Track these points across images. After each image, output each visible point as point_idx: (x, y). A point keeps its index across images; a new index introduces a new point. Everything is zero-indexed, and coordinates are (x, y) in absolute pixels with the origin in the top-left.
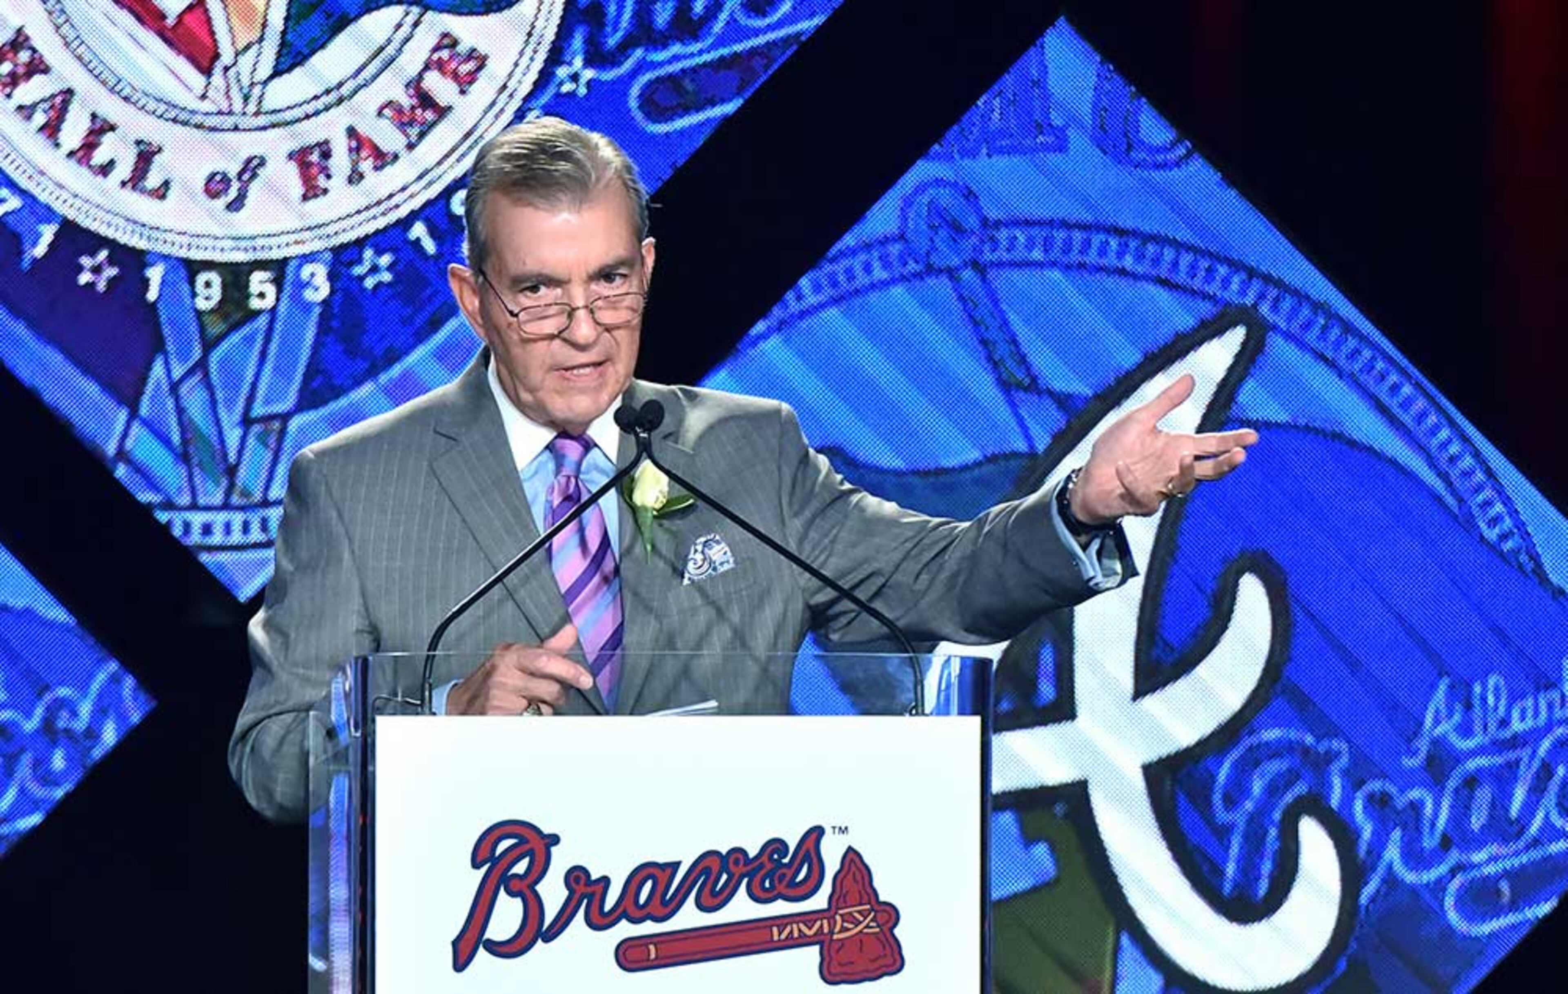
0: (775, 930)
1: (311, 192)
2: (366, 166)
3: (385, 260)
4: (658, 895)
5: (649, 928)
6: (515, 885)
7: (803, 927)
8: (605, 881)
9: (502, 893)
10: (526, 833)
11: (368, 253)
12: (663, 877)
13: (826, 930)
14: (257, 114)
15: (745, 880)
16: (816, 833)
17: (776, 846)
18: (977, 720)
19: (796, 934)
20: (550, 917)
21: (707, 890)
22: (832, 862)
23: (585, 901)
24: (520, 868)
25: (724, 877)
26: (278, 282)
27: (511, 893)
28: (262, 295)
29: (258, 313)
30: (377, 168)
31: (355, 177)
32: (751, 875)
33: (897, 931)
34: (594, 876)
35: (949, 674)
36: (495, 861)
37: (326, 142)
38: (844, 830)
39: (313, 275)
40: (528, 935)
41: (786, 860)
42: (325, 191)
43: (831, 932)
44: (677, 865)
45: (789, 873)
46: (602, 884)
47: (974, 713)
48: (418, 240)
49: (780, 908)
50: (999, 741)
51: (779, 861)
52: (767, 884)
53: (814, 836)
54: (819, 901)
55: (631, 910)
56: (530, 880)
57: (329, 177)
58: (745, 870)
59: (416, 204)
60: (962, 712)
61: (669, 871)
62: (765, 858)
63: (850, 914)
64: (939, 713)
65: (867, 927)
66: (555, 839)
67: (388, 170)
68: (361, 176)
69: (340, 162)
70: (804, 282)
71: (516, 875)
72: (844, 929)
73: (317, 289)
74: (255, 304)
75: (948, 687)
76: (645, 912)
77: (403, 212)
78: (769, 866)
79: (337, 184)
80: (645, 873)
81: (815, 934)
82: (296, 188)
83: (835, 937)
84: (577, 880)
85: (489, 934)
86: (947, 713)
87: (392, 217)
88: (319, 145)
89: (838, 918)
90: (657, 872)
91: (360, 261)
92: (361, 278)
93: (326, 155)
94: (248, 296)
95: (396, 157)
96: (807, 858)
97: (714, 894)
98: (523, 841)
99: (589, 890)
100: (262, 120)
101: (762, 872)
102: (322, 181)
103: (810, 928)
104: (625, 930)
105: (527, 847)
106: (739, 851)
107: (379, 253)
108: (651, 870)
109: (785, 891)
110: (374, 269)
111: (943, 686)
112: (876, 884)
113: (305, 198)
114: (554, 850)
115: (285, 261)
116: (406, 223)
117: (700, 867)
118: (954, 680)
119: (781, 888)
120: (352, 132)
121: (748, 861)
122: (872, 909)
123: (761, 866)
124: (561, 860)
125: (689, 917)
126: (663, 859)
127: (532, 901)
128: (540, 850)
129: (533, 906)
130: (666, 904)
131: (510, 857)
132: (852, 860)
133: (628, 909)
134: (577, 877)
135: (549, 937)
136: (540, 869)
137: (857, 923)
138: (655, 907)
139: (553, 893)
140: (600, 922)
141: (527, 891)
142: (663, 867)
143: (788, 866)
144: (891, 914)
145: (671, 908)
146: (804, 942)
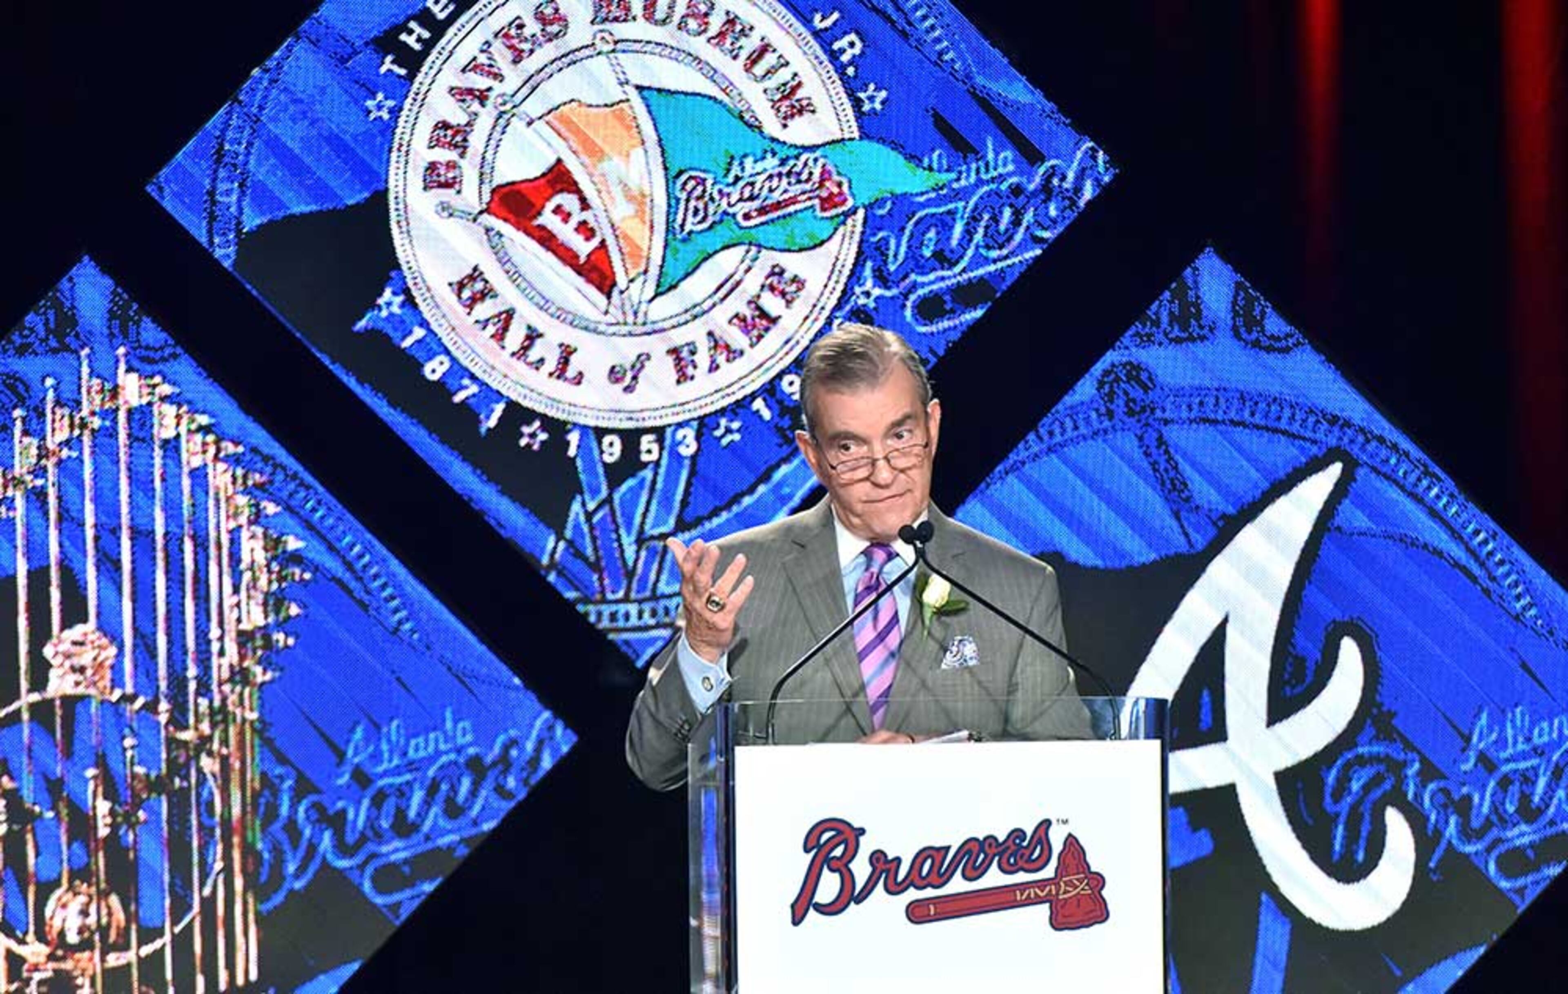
0: (1018, 893)
1: (683, 377)
2: (721, 359)
3: (736, 425)
4: (935, 869)
5: (930, 892)
6: (833, 864)
7: (1037, 891)
8: (898, 860)
9: (826, 871)
10: (841, 826)
11: (723, 421)
12: (938, 856)
13: (1054, 892)
15: (997, 859)
16: (1046, 824)
17: (1018, 834)
18: (1156, 744)
19: (1032, 895)
20: (859, 885)
21: (969, 866)
22: (1057, 846)
23: (884, 875)
24: (838, 852)
25: (982, 856)
26: (660, 441)
27: (832, 870)
28: (649, 451)
29: (647, 464)
30: (729, 361)
31: (714, 367)
32: (1000, 854)
33: (1105, 893)
34: (890, 857)
35: (1138, 710)
36: (820, 847)
37: (693, 343)
38: (1065, 822)
39: (685, 437)
40: (845, 898)
41: (1025, 844)
42: (692, 378)
43: (1057, 894)
44: (947, 849)
45: (1027, 853)
46: (896, 862)
47: (1156, 737)
48: (758, 411)
49: (1022, 877)
50: (1173, 757)
51: (1020, 844)
52: (1012, 861)
53: (1044, 826)
54: (1049, 872)
55: (917, 881)
56: (845, 860)
57: (695, 367)
58: (996, 851)
59: (757, 385)
60: (1147, 737)
61: (942, 852)
62: (1010, 842)
63: (1070, 881)
64: (1131, 738)
65: (1083, 889)
66: (862, 831)
67: (737, 361)
68: (717, 367)
69: (703, 358)
70: (1031, 437)
71: (835, 857)
72: (1065, 892)
73: (688, 447)
74: (645, 457)
75: (1137, 718)
76: (926, 882)
77: (748, 390)
78: (1013, 848)
79: (701, 372)
80: (925, 854)
81: (1046, 895)
82: (672, 375)
83: (1062, 897)
84: (878, 860)
85: (817, 899)
86: (1136, 738)
87: (739, 395)
88: (687, 344)
89: (1062, 883)
90: (934, 853)
91: (718, 426)
92: (719, 438)
93: (693, 352)
94: (639, 452)
95: (742, 352)
96: (1039, 842)
97: (975, 868)
98: (839, 833)
99: (887, 866)
100: (647, 328)
101: (1008, 852)
102: (690, 371)
103: (1042, 891)
104: (912, 894)
105: (842, 837)
106: (991, 838)
107: (731, 420)
108: (930, 852)
109: (1026, 866)
110: (728, 431)
111: (1134, 719)
112: (1088, 858)
113: (679, 381)
114: (862, 839)
115: (665, 427)
116: (749, 399)
117: (964, 849)
118: (1142, 716)
119: (1021, 863)
120: (711, 335)
121: (998, 844)
122: (1086, 877)
123: (1008, 848)
124: (867, 846)
125: (957, 885)
126: (938, 844)
127: (847, 875)
128: (852, 839)
129: (847, 878)
130: (941, 876)
131: (831, 845)
132: (1072, 843)
133: (915, 880)
134: (878, 857)
135: (859, 900)
136: (852, 852)
137: (1076, 887)
138: (934, 878)
139: (861, 869)
140: (894, 889)
141: (843, 868)
142: (938, 849)
143: (1026, 848)
144: (1099, 881)
145: (944, 879)
146: (1039, 901)
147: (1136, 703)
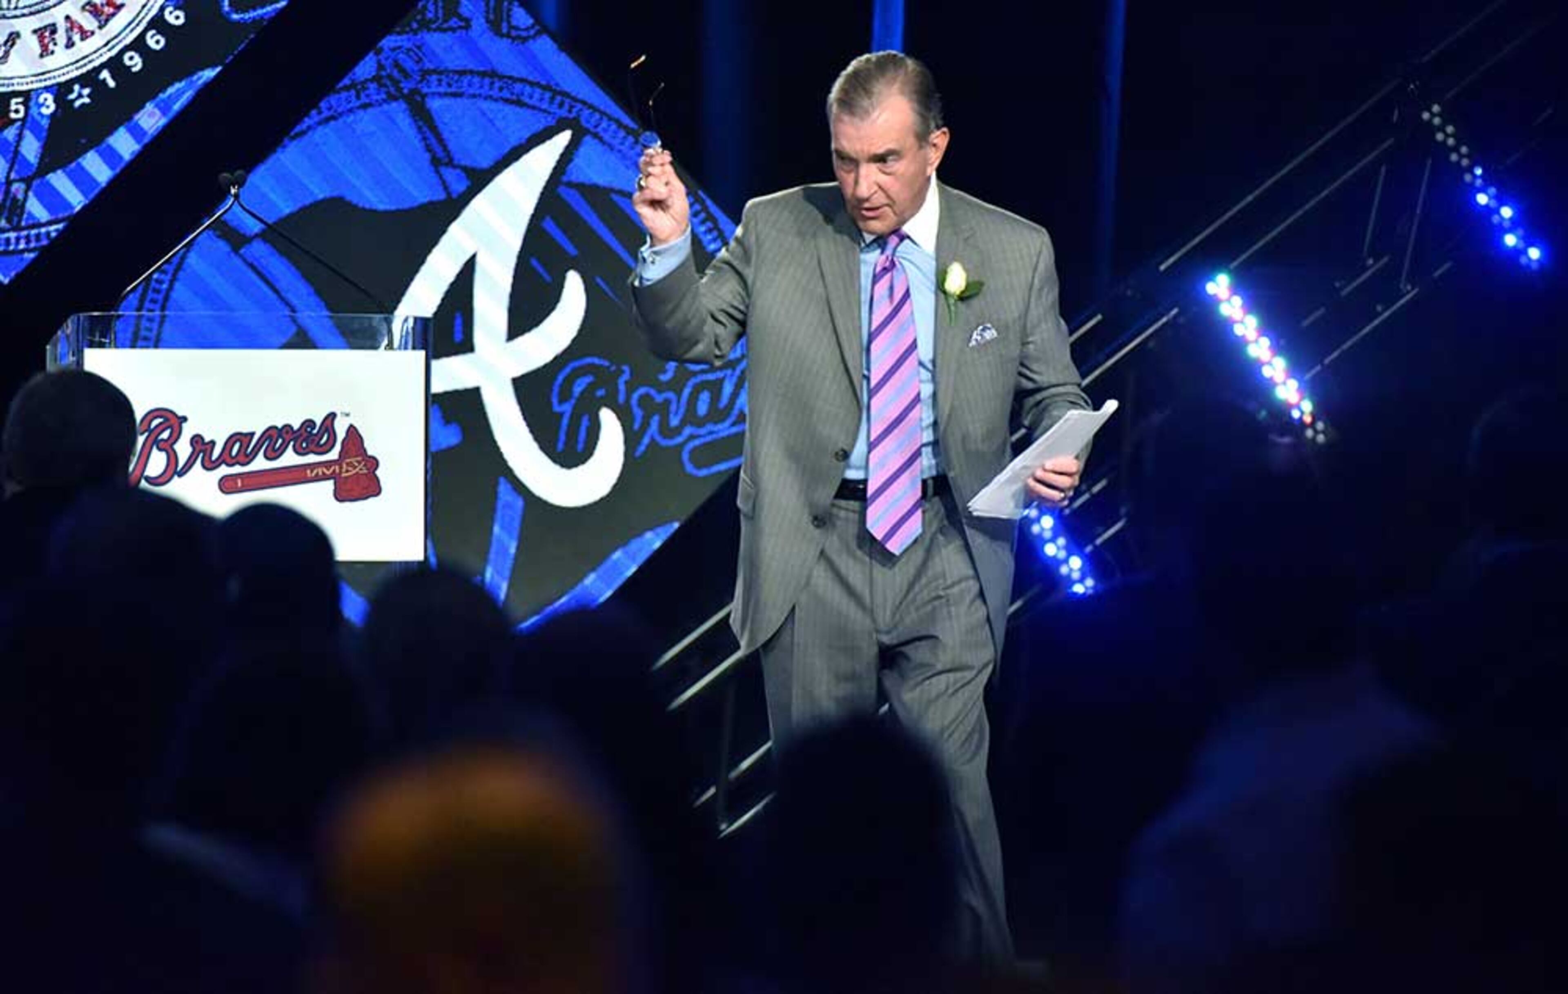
0: (308, 472)
1: (45, 52)
2: (76, 38)
3: (86, 91)
4: (243, 450)
5: (237, 469)
6: (161, 445)
7: (325, 470)
8: (213, 443)
9: (155, 450)
10: (170, 415)
11: (77, 87)
12: (246, 440)
13: (337, 471)
14: (16, 8)
15: (292, 443)
16: (332, 416)
17: (309, 423)
18: (422, 353)
19: (320, 473)
20: (181, 463)
21: (270, 449)
22: (341, 434)
23: (201, 455)
24: (165, 435)
25: (280, 441)
26: (25, 104)
27: (160, 449)
28: (17, 111)
29: (15, 121)
30: (82, 39)
31: (70, 44)
32: (295, 440)
33: (379, 473)
34: (207, 439)
35: (407, 328)
36: (151, 432)
37: (54, 25)
38: (347, 415)
39: (46, 99)
40: (170, 472)
41: (315, 431)
42: (52, 52)
43: (341, 472)
44: (252, 434)
45: (317, 439)
46: (211, 445)
47: (422, 348)
48: (104, 80)
49: (312, 458)
50: (435, 364)
51: (310, 432)
52: (304, 445)
53: (330, 418)
54: (334, 455)
55: (229, 460)
56: (170, 442)
57: (55, 44)
58: (292, 437)
59: (104, 59)
60: (414, 348)
61: (249, 437)
62: (303, 430)
63: (351, 462)
64: (399, 348)
65: (361, 469)
66: (184, 419)
67: (88, 41)
68: (73, 44)
69: (61, 37)
70: (323, 104)
71: (162, 440)
72: (347, 471)
73: (48, 107)
74: (13, 116)
75: (407, 332)
76: (234, 461)
77: (97, 63)
78: (305, 435)
79: (60, 49)
80: (234, 439)
81: (332, 474)
82: (38, 50)
83: (344, 475)
84: (197, 442)
85: (146, 473)
86: (406, 348)
87: (90, 67)
88: (49, 25)
89: (344, 466)
90: (243, 438)
91: (72, 91)
92: (73, 101)
93: (54, 31)
94: (9, 111)
95: (93, 33)
96: (327, 430)
97: (274, 450)
98: (167, 420)
99: (203, 448)
100: (18, 12)
101: (302, 438)
102: (51, 47)
103: (328, 470)
104: (224, 470)
105: (167, 424)
106: (288, 427)
107: (83, 87)
108: (238, 437)
109: (315, 449)
110: (80, 96)
111: (404, 333)
112: (366, 445)
113: (42, 56)
114: (184, 425)
115: (30, 91)
116: (98, 70)
117: (267, 434)
118: (410, 330)
119: (312, 447)
120: (68, 18)
121: (294, 432)
122: (363, 460)
123: (301, 435)
124: (188, 431)
125: (260, 463)
126: (245, 430)
127: (172, 453)
128: (176, 426)
129: (172, 457)
130: (247, 456)
131: (159, 430)
132: (352, 432)
133: (226, 459)
134: (197, 440)
135: (181, 474)
136: (176, 435)
137: (355, 467)
138: (241, 458)
139: (183, 449)
140: (210, 466)
141: (168, 448)
142: (246, 435)
143: (316, 435)
144: (374, 463)
145: (249, 458)
146: (325, 478)
147: (406, 320)
